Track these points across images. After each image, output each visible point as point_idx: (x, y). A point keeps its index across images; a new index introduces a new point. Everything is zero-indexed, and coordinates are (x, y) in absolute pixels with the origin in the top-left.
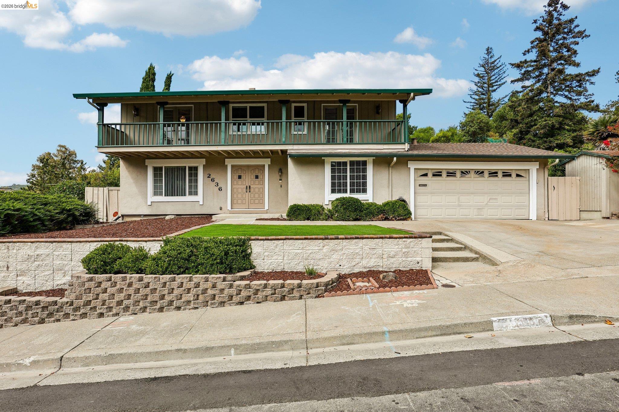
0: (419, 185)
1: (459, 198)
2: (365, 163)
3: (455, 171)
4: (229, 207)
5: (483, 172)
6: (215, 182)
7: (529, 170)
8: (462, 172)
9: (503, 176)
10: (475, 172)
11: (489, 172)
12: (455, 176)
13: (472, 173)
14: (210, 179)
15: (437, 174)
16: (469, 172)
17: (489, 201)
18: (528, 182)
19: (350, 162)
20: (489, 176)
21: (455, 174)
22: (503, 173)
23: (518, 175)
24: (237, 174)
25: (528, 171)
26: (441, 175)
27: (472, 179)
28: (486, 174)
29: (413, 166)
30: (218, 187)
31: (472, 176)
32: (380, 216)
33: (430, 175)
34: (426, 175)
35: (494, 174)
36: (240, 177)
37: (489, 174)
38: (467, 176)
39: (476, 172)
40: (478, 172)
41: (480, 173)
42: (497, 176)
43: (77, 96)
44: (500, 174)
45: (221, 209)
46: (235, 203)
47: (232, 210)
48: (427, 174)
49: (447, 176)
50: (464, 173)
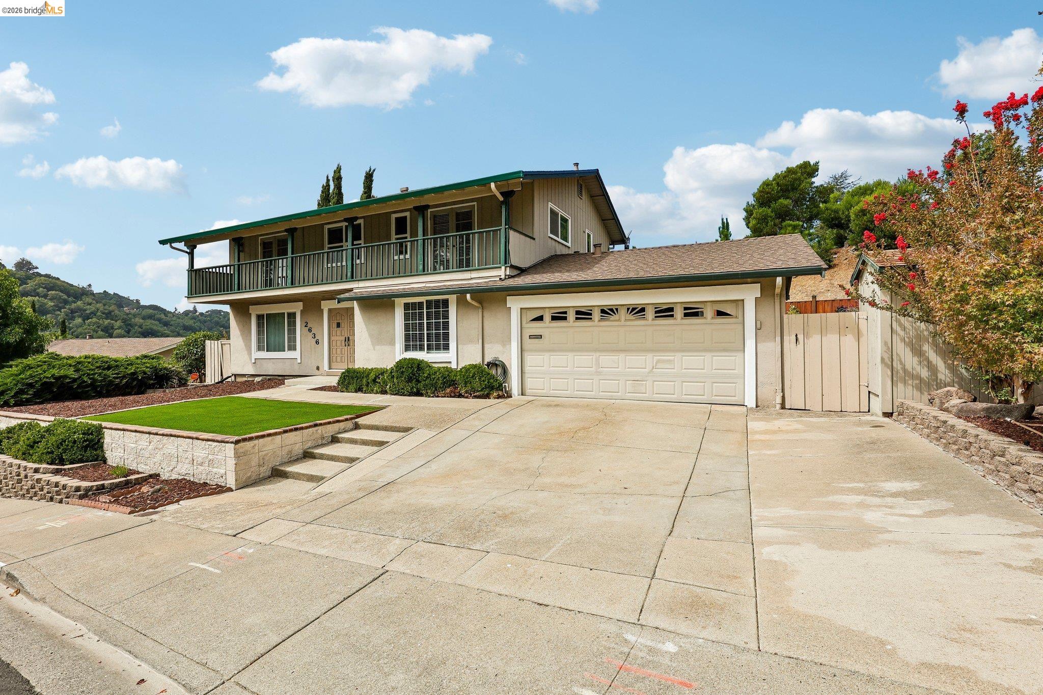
0: (530, 336)
1: (597, 360)
2: (446, 303)
3: (591, 310)
4: (326, 367)
5: (643, 310)
6: (312, 333)
7: (743, 300)
8: (603, 311)
9: (686, 315)
10: (628, 309)
11: (656, 308)
12: (591, 319)
13: (623, 312)
14: (307, 328)
15: (559, 316)
16: (617, 309)
17: (656, 365)
18: (741, 327)
19: (427, 301)
20: (656, 317)
21: (590, 314)
22: (685, 309)
23: (720, 314)
24: (336, 321)
25: (742, 302)
26: (565, 318)
27: (623, 323)
28: (650, 313)
29: (515, 304)
30: (316, 339)
31: (623, 318)
32: (448, 390)
33: (547, 318)
34: (540, 318)
35: (665, 312)
36: (338, 325)
37: (656, 312)
38: (612, 318)
39: (630, 310)
40: (634, 309)
41: (638, 311)
42: (672, 316)
43: (163, 242)
44: (679, 312)
45: (318, 368)
46: (334, 361)
47: (331, 370)
48: (542, 316)
49: (577, 318)
50: (606, 312)
